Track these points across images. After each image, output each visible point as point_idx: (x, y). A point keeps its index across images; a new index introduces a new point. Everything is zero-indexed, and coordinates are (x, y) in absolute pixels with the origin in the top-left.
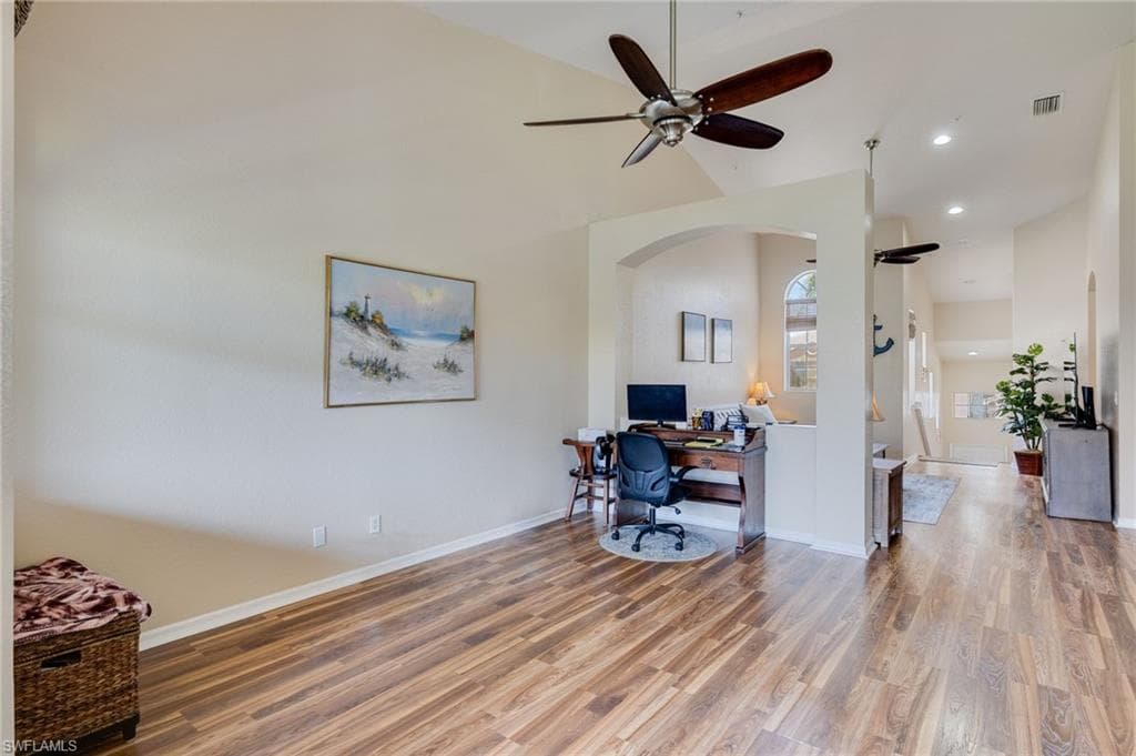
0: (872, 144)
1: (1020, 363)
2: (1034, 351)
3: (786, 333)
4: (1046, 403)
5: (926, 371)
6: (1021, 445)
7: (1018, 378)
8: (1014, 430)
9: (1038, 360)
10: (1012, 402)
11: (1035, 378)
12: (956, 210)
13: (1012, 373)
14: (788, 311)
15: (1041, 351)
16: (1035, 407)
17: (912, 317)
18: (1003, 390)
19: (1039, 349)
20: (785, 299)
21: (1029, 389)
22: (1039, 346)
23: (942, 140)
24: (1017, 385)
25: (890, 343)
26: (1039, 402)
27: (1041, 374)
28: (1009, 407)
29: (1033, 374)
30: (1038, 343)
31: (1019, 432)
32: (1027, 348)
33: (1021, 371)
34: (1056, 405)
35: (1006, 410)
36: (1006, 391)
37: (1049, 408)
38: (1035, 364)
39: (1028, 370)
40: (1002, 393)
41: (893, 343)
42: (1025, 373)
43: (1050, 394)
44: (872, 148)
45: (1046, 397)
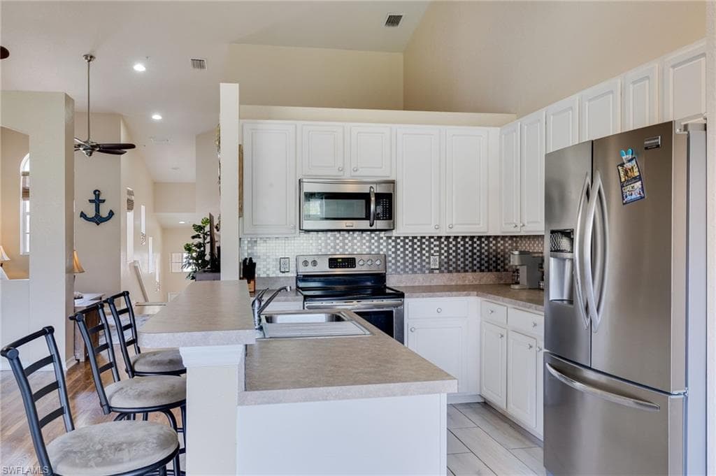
0: (90, 58)
1: (197, 231)
2: (205, 223)
3: (22, 202)
5: (144, 236)
7: (197, 241)
9: (207, 229)
10: (192, 258)
12: (157, 117)
13: (193, 237)
14: (24, 182)
17: (130, 193)
18: (188, 249)
19: (208, 221)
20: (21, 171)
21: (202, 249)
23: (139, 68)
24: (195, 246)
25: (111, 214)
28: (191, 261)
29: (204, 238)
32: (201, 220)
33: (198, 236)
35: (190, 264)
36: (190, 250)
38: (205, 232)
39: (201, 236)
40: (187, 252)
41: (113, 214)
42: (200, 238)
44: (89, 61)
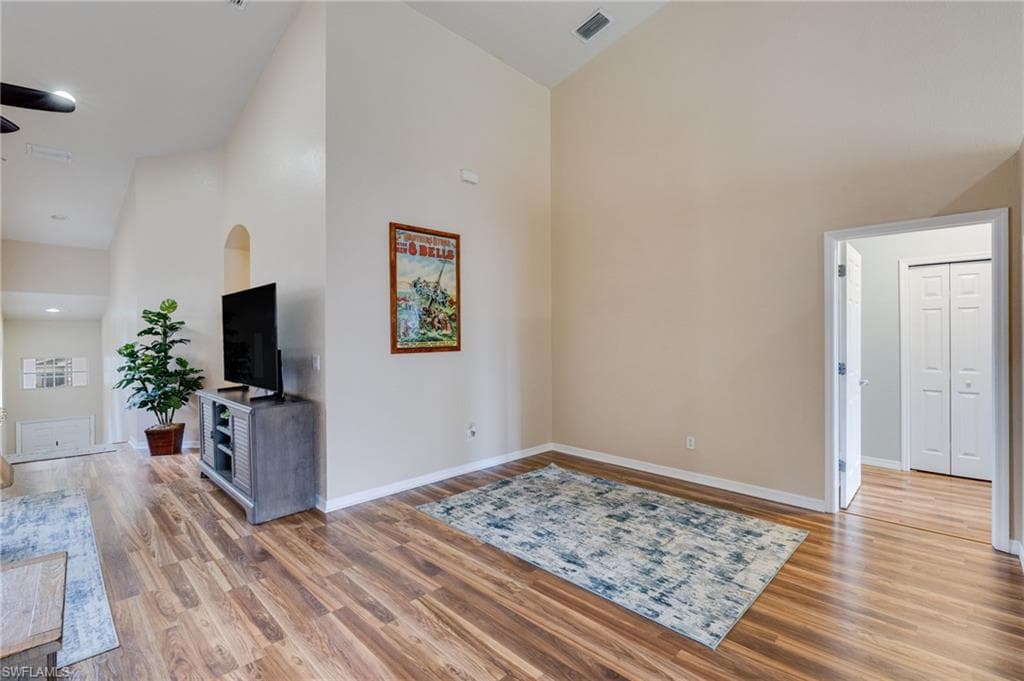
1: (151, 321)
2: (167, 308)
4: (179, 368)
6: (152, 420)
7: (149, 340)
8: (143, 404)
9: (174, 317)
11: (168, 340)
13: (141, 334)
15: (175, 307)
16: (167, 373)
18: (128, 355)
19: (173, 306)
21: (162, 353)
22: (174, 303)
24: (146, 348)
26: (172, 366)
27: (175, 336)
29: (165, 334)
30: (172, 298)
31: (150, 405)
32: (160, 304)
33: (149, 331)
34: (192, 370)
36: (132, 355)
37: (185, 373)
38: (168, 323)
39: (159, 330)
40: (126, 359)
42: (157, 334)
43: (184, 358)
45: (181, 362)
